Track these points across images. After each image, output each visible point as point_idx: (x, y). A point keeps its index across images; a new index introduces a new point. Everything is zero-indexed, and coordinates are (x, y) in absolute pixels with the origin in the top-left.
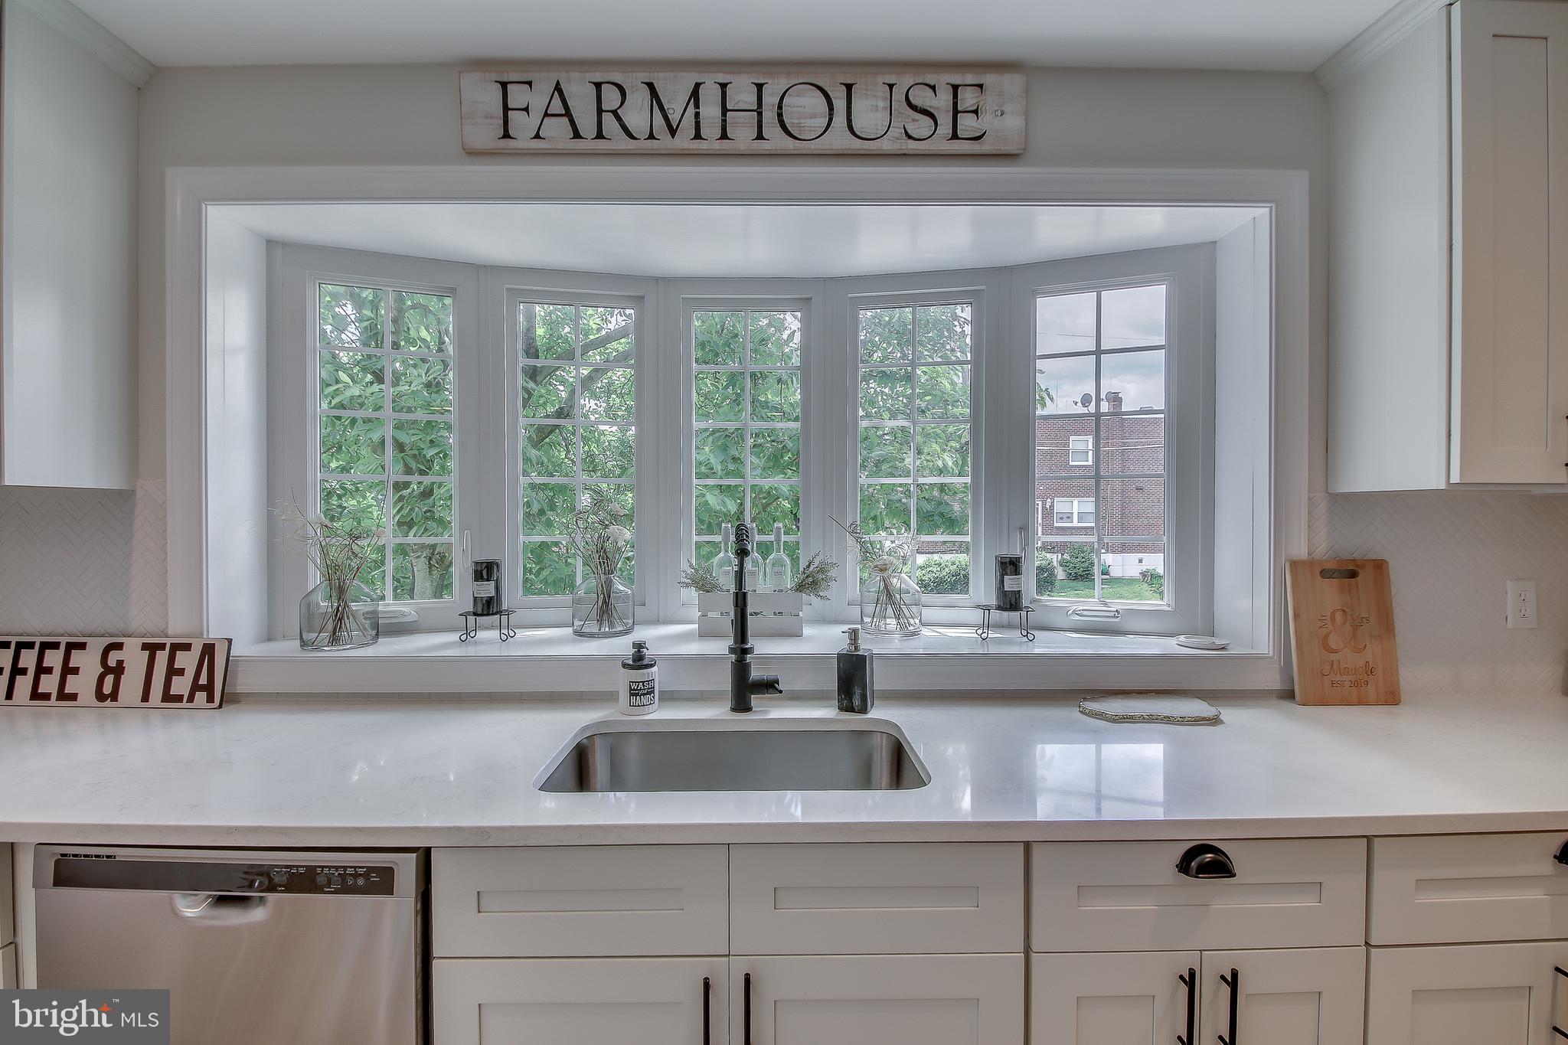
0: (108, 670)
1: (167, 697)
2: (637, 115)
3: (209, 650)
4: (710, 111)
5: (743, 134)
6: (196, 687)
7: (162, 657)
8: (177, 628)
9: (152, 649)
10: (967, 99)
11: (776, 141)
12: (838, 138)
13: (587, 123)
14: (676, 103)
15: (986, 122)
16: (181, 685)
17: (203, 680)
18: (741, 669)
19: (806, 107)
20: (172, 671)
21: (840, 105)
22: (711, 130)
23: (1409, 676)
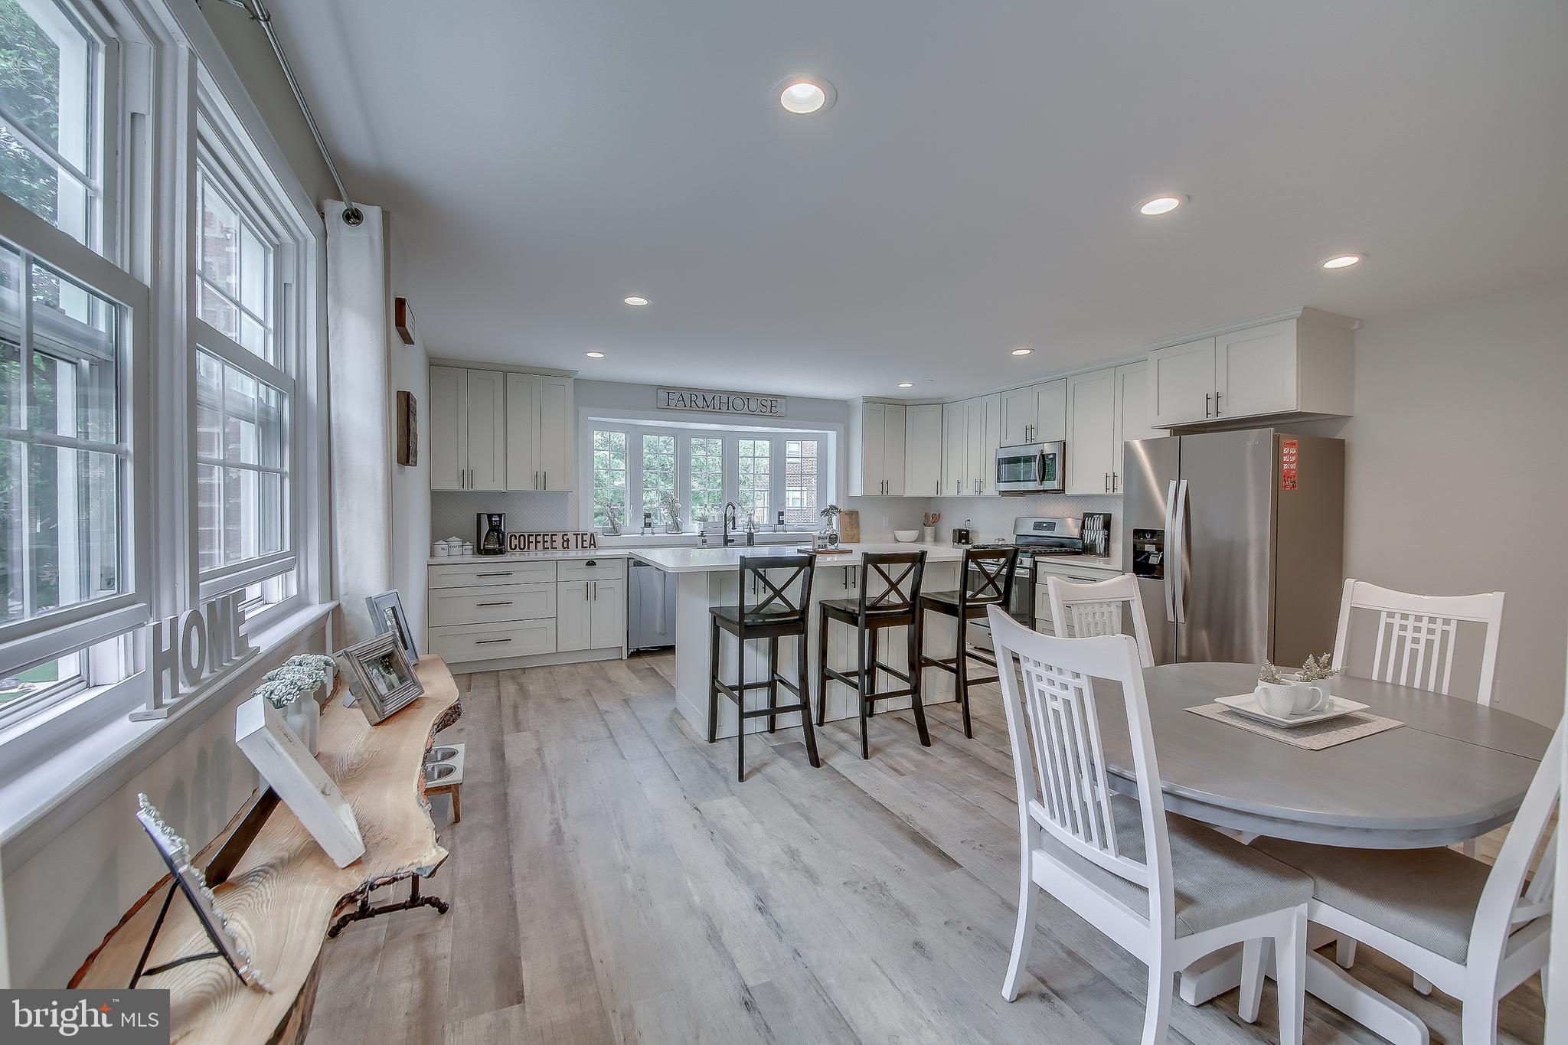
0: (564, 541)
1: (583, 547)
2: (700, 402)
3: (592, 535)
4: (717, 402)
5: (724, 408)
6: (590, 544)
7: (580, 537)
8: (582, 530)
9: (577, 535)
10: (774, 404)
11: (732, 410)
12: (746, 411)
13: (688, 403)
14: (709, 399)
15: (778, 409)
16: (586, 544)
17: (592, 543)
18: (726, 536)
19: (738, 403)
20: (583, 541)
21: (746, 403)
22: (716, 407)
23: (862, 537)
